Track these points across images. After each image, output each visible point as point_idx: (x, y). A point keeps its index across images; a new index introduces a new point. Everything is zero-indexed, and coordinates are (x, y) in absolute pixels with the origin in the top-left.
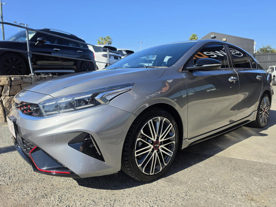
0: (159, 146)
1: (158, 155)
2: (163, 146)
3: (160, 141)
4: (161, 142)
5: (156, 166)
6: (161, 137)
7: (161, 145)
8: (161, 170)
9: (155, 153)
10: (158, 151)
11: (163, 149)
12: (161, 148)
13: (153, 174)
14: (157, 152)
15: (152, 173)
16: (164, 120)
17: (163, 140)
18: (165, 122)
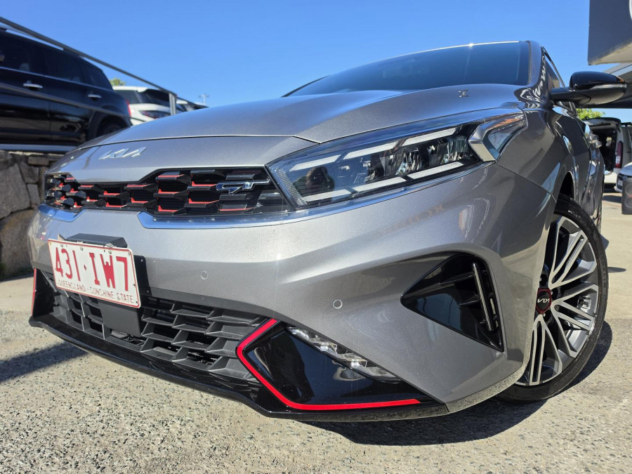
0: (550, 303)
1: (549, 327)
2: (561, 301)
3: (551, 286)
4: (555, 290)
5: (544, 359)
6: (553, 274)
7: (554, 297)
8: (560, 371)
9: (539, 322)
10: (548, 316)
11: (562, 310)
12: (556, 307)
13: (537, 383)
14: (546, 319)
15: (534, 380)
16: (560, 224)
17: (559, 283)
18: (561, 228)
